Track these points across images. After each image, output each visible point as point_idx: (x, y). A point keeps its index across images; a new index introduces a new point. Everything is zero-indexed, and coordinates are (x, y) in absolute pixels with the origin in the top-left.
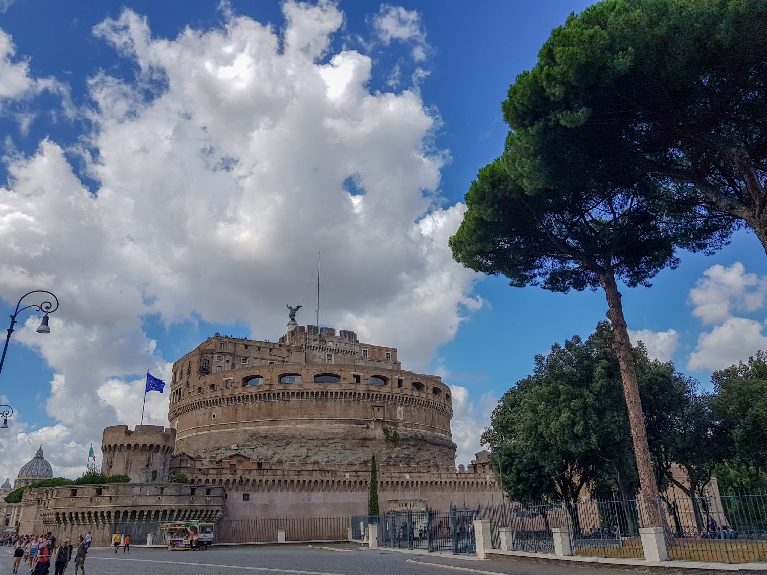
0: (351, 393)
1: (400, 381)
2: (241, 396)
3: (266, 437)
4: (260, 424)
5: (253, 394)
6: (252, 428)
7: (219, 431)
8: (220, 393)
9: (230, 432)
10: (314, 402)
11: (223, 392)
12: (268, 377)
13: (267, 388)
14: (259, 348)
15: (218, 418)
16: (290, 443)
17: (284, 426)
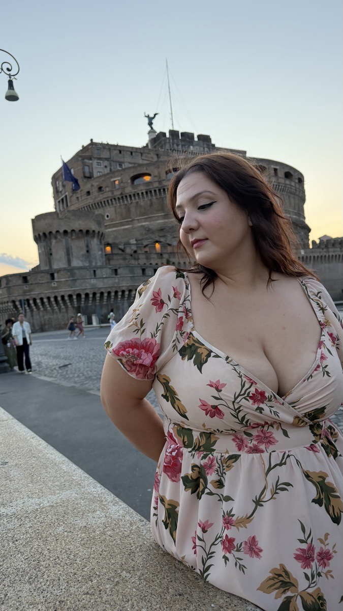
1: (275, 170)
2: (132, 194)
3: (162, 230)
4: (154, 219)
5: (144, 191)
6: (147, 223)
7: (116, 229)
8: (110, 194)
9: (126, 229)
11: (113, 193)
12: (156, 174)
13: (156, 185)
14: (132, 153)
15: (111, 217)
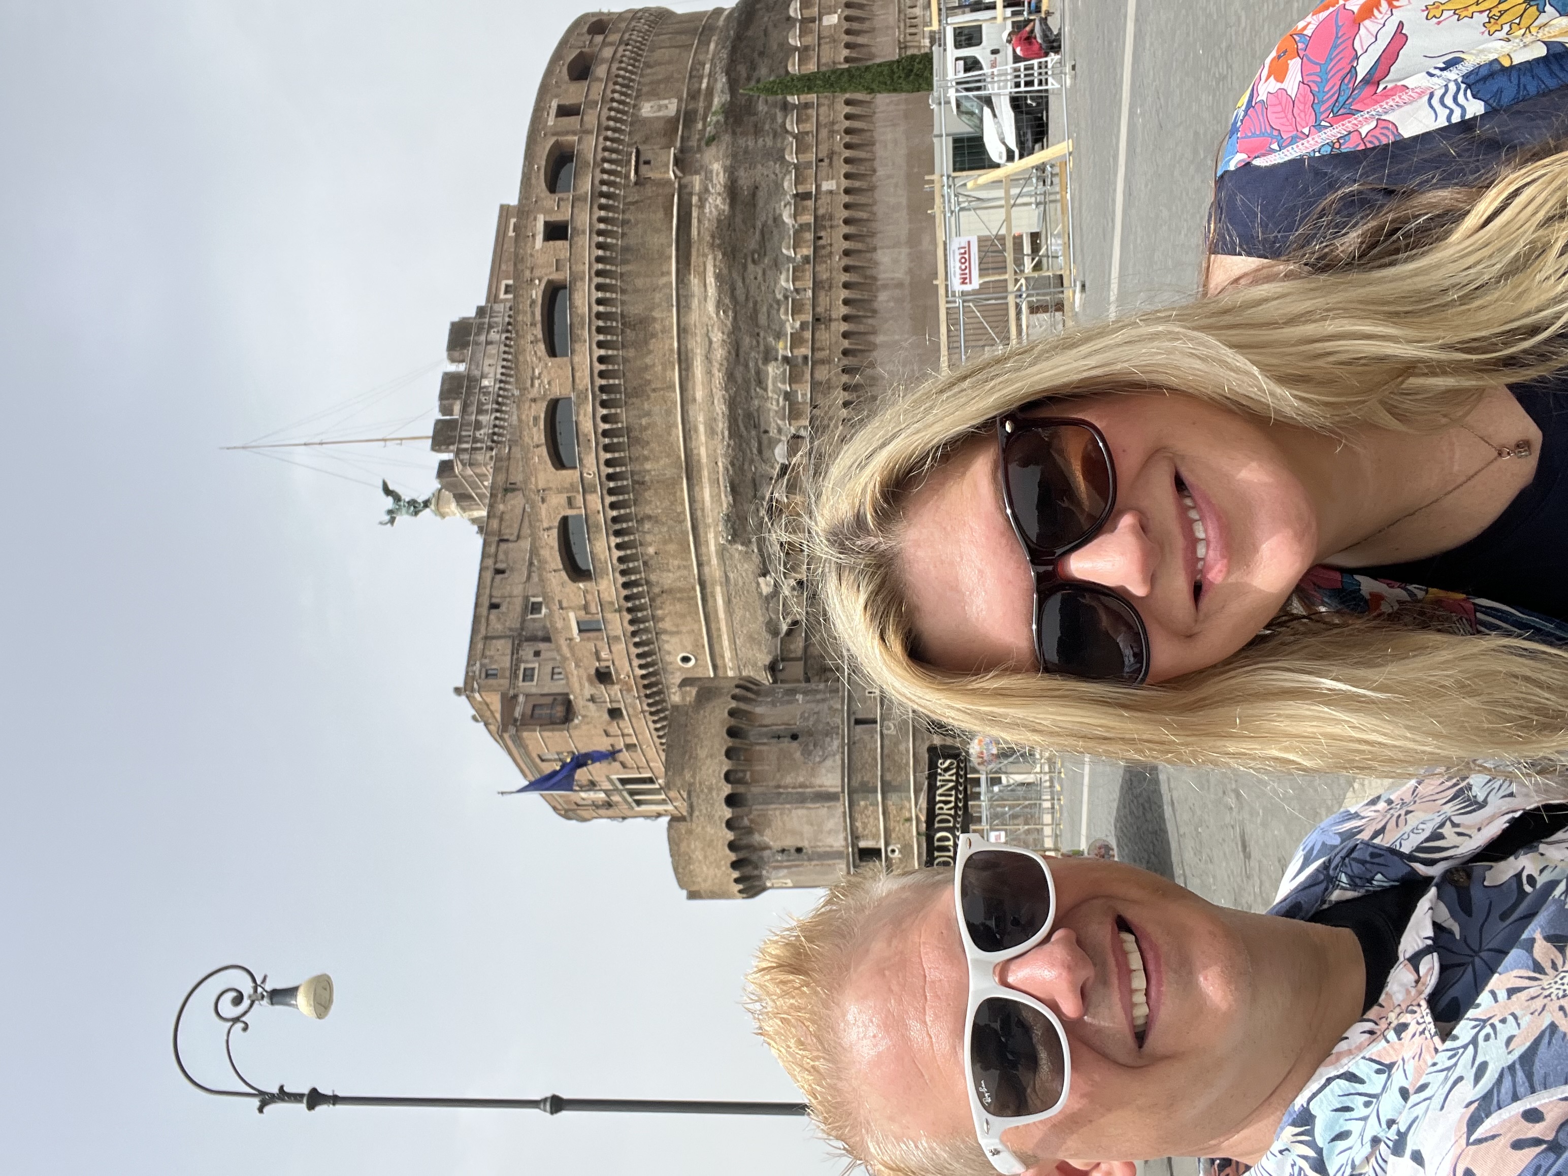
0: (600, 246)
1: (564, 111)
8: (620, 648)
9: (728, 602)
10: (631, 353)
11: (617, 638)
12: (562, 499)
13: (594, 499)
15: (690, 648)
16: (749, 416)
17: (703, 438)
